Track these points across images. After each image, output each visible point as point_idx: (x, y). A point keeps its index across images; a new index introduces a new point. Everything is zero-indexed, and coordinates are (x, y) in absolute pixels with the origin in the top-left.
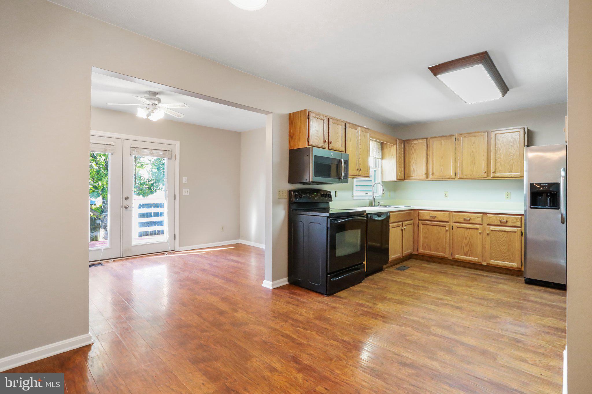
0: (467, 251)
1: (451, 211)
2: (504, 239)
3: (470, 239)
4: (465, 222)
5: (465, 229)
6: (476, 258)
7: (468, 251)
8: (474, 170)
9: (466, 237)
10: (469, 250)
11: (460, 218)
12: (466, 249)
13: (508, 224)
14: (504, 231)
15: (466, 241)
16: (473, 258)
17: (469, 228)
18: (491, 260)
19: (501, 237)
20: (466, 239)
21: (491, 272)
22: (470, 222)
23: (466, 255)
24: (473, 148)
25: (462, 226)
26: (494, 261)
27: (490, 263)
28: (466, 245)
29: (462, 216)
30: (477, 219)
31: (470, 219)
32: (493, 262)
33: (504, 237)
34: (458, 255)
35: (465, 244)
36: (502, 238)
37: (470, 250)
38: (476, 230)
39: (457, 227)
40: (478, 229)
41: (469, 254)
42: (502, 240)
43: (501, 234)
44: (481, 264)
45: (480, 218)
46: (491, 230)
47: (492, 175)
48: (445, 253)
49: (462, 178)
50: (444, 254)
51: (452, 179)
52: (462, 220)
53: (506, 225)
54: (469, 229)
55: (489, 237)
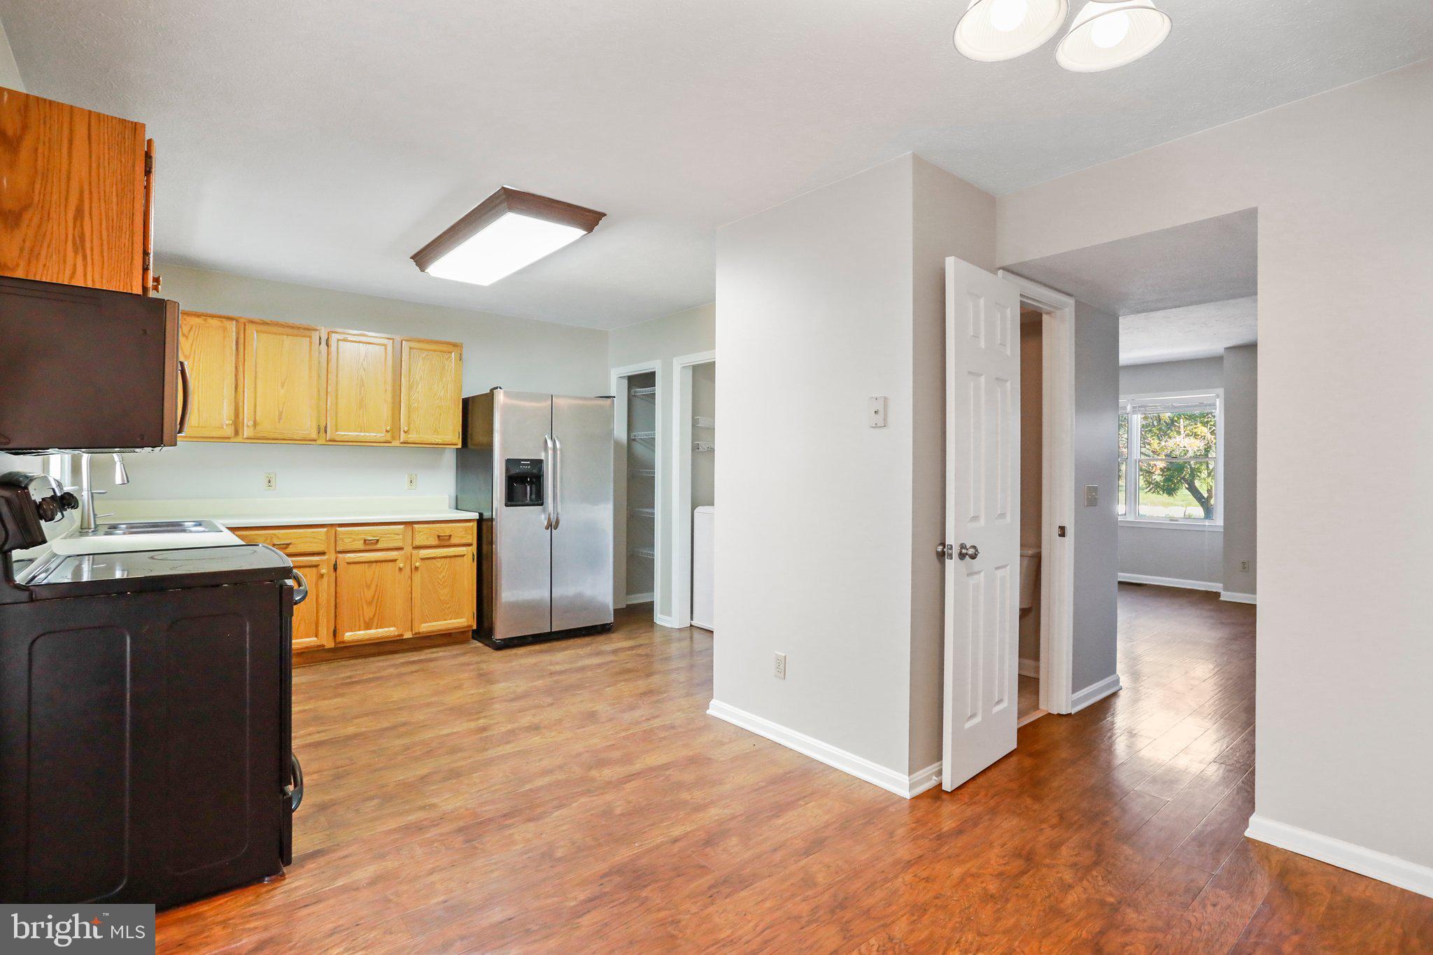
0: (371, 616)
1: (332, 525)
2: (443, 574)
3: (377, 585)
4: (368, 547)
5: (366, 564)
6: (392, 629)
7: (374, 616)
8: (365, 421)
9: (368, 583)
10: (375, 613)
11: (354, 540)
12: (369, 612)
13: (453, 541)
14: (445, 557)
15: (369, 594)
16: (386, 629)
17: (376, 562)
18: (422, 623)
19: (439, 571)
20: (368, 587)
21: (419, 651)
22: (379, 546)
23: (368, 627)
24: (362, 369)
25: (361, 559)
26: (428, 624)
27: (421, 630)
28: (370, 604)
29: (358, 533)
30: (394, 536)
31: (378, 540)
32: (426, 627)
33: (444, 569)
34: (351, 631)
35: (366, 601)
36: (441, 572)
37: (378, 611)
38: (390, 564)
39: (349, 563)
40: (394, 561)
41: (375, 624)
42: (441, 577)
43: (439, 563)
44: (401, 638)
45: (398, 534)
46: (422, 559)
47: (403, 437)
48: (316, 636)
49: (335, 441)
50: (315, 639)
51: (310, 440)
52: (360, 545)
53: (448, 543)
54: (374, 564)
55: (419, 573)
